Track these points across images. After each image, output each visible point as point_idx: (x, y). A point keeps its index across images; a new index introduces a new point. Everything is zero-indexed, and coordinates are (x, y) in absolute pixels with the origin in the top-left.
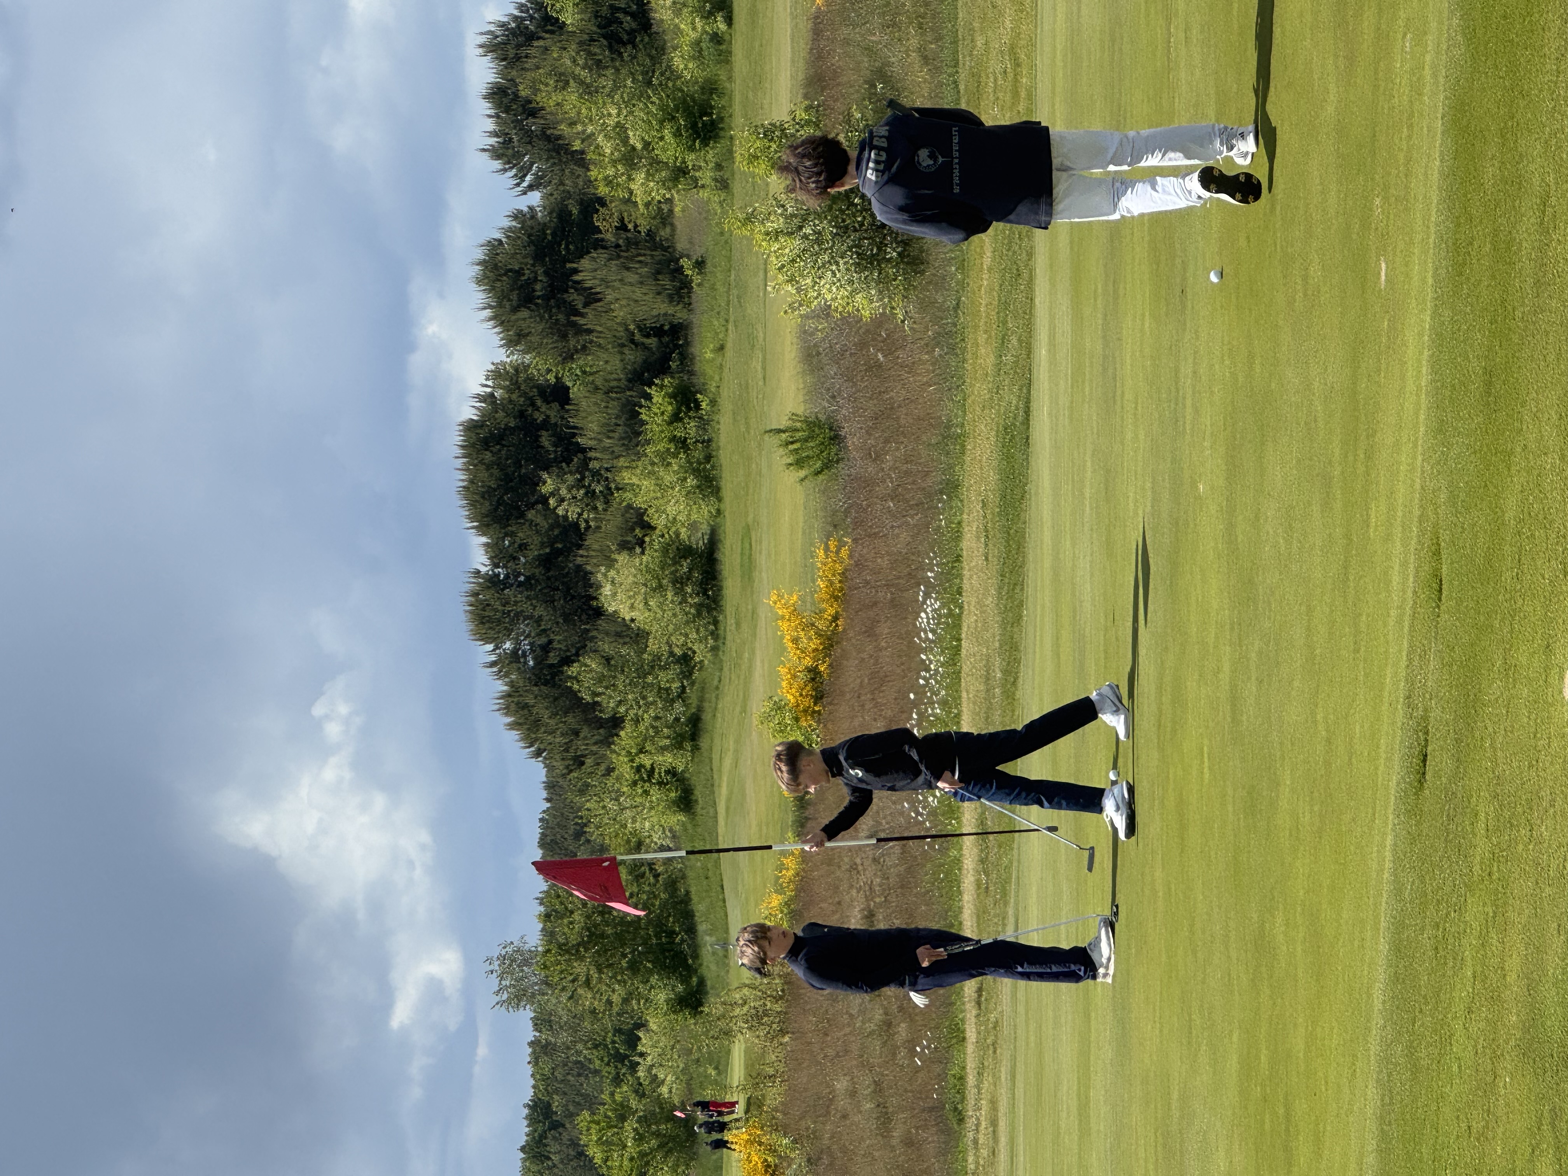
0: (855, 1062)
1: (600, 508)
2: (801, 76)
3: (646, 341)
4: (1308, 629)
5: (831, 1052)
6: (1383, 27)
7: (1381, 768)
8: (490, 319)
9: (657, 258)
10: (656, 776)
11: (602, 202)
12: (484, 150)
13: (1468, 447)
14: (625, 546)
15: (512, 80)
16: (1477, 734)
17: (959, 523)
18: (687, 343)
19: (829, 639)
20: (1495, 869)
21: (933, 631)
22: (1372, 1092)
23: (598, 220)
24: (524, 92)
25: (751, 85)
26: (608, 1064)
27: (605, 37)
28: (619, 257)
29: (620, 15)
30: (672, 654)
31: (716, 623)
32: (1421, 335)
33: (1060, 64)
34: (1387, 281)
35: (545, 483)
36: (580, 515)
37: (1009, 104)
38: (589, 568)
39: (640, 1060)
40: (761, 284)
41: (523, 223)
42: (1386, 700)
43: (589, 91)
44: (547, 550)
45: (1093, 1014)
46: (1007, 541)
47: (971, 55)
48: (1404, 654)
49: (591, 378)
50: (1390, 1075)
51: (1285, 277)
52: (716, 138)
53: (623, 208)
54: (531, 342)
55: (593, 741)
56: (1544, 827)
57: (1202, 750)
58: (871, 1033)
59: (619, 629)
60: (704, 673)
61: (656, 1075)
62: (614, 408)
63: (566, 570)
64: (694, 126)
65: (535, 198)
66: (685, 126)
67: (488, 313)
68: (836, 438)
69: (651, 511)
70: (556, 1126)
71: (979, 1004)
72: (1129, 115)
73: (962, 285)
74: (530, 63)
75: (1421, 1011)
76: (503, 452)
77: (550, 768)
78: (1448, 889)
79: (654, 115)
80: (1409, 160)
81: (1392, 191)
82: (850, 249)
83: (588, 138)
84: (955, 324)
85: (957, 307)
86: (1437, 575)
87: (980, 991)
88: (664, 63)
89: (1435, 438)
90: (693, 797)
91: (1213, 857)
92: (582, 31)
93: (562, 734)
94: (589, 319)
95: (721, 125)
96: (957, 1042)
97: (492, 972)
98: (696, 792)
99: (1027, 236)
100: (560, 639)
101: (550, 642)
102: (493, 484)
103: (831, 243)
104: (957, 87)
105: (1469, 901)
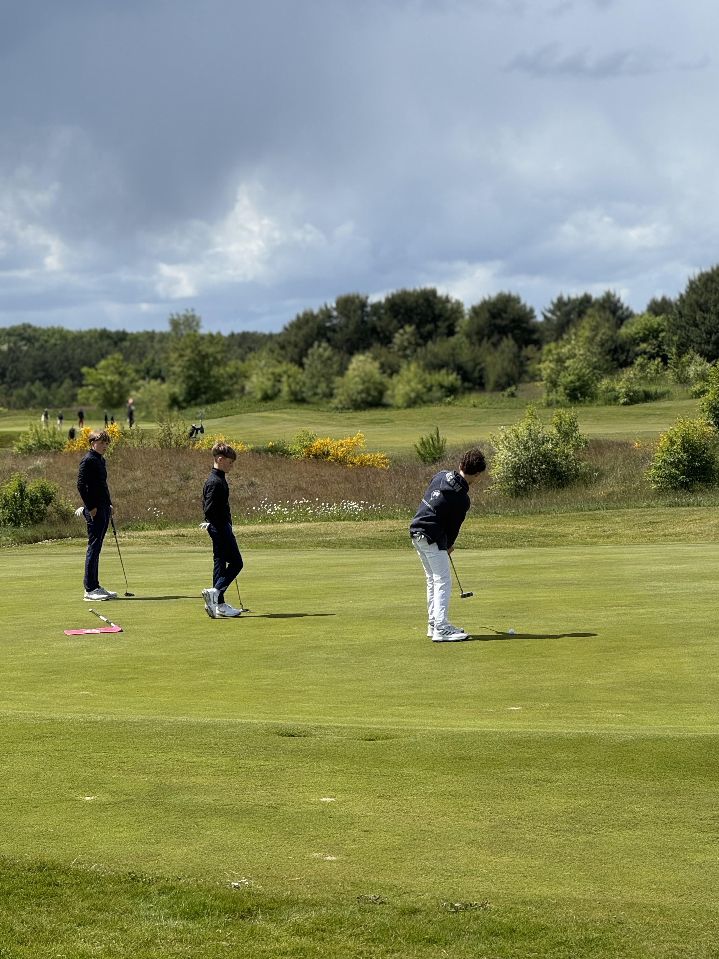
0: (149, 479)
1: (400, 353)
3: (477, 371)
4: (351, 680)
5: (153, 469)
6: (627, 704)
7: (288, 716)
9: (515, 375)
10: (277, 384)
11: (540, 349)
12: (562, 295)
13: (436, 750)
14: (382, 365)
15: (594, 305)
16: (305, 759)
17: (397, 518)
18: (476, 390)
19: (343, 460)
20: (243, 770)
21: (347, 508)
22: (140, 717)
23: (531, 347)
24: (589, 311)
25: (596, 415)
26: (145, 367)
27: (616, 347)
28: (515, 358)
29: (625, 354)
30: (334, 388)
31: (349, 409)
32: (487, 727)
33: (608, 556)
34: (511, 710)
35: (410, 327)
36: (396, 344)
37: (590, 534)
38: (372, 349)
39: (147, 381)
40: (505, 423)
41: (529, 313)
42: (320, 717)
43: (591, 340)
44: (379, 330)
45: (172, 588)
46: (389, 541)
47: (612, 515)
48: (340, 725)
49: (458, 347)
50: (147, 725)
51: (512, 664)
52: (570, 401)
53: (537, 359)
54: (475, 318)
55: (293, 354)
56: (262, 791)
58: (162, 486)
59: (344, 364)
60: (325, 403)
61: (140, 388)
62: (445, 358)
63: (370, 339)
64: (576, 389)
65: (540, 318)
66: (576, 385)
68: (435, 460)
69: (399, 377)
70: (116, 344)
71: (177, 536)
72: (585, 589)
73: (506, 515)
74: (602, 314)
75: (177, 738)
76: (423, 308)
77: (280, 335)
78: (233, 748)
79: (580, 371)
80: (567, 718)
81: (552, 711)
82: (522, 463)
83: (569, 342)
84: (488, 513)
85: (496, 513)
86: (377, 738)
87: (183, 536)
88: (604, 375)
89: (439, 735)
90: (268, 401)
91: (246, 640)
92: (617, 337)
93: (295, 340)
94: (486, 345)
95: (577, 402)
96: (159, 527)
97: (187, 311)
98: (271, 402)
99: (530, 545)
100: (339, 337)
101: (337, 332)
102: (409, 304)
103: (524, 454)
104: (597, 510)
105: (228, 759)
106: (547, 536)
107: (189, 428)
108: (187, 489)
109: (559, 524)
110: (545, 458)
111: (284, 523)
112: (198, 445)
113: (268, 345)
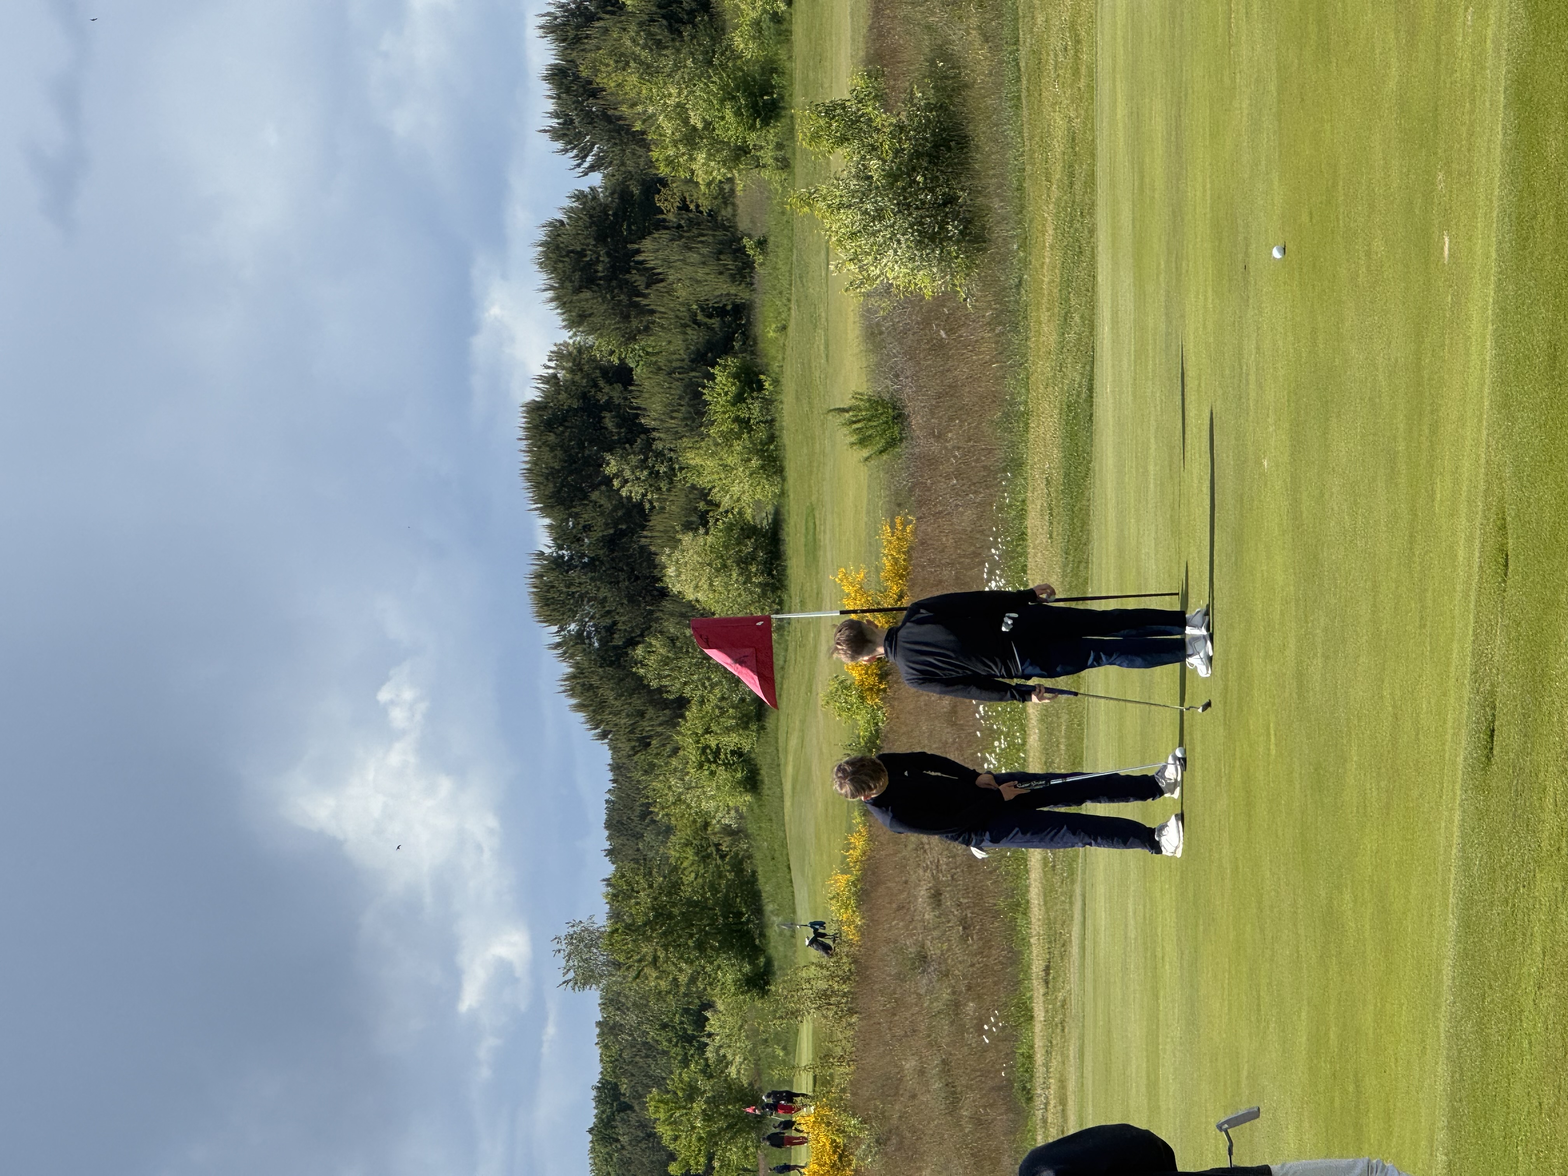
0: (923, 1042)
1: (664, 488)
2: (862, 53)
3: (708, 321)
4: (1374, 605)
5: (899, 1032)
7: (1449, 744)
8: (552, 300)
9: (718, 238)
10: (722, 757)
11: (663, 182)
12: (545, 131)
13: (1533, 421)
14: (689, 527)
15: (573, 61)
16: (1545, 709)
17: (1023, 501)
18: (749, 322)
22: (1442, 1069)
23: (660, 201)
24: (585, 73)
25: (811, 64)
26: (676, 1045)
27: (664, 17)
28: (681, 237)
31: (780, 602)
32: (1484, 309)
33: (1120, 40)
34: (1451, 255)
35: (608, 464)
36: (644, 496)
37: (1070, 81)
38: (653, 549)
39: (708, 1041)
40: (823, 262)
41: (584, 204)
42: (1453, 675)
43: (648, 71)
44: (612, 531)
46: (1071, 519)
47: (1032, 32)
48: (1471, 630)
49: (654, 359)
50: (1460, 1051)
51: (1348, 252)
52: (778, 117)
53: (684, 188)
54: (593, 322)
55: (659, 721)
57: (1268, 729)
58: (939, 1013)
59: (684, 610)
61: (724, 1056)
62: (678, 388)
63: (631, 551)
64: (754, 105)
65: (596, 179)
66: (746, 105)
67: (550, 294)
68: (900, 417)
69: (717, 489)
70: (626, 1108)
71: (1047, 982)
72: (1190, 91)
73: (1025, 263)
74: (590, 44)
75: (1491, 987)
76: (567, 434)
77: (614, 749)
78: (1515, 865)
79: (715, 95)
80: (1471, 133)
81: (1455, 166)
82: (911, 226)
83: (649, 119)
84: (1017, 302)
85: (1019, 285)
86: (1503, 550)
87: (1047, 969)
88: (724, 43)
89: (1499, 413)
90: (759, 778)
91: (1280, 833)
92: (641, 11)
93: (628, 715)
94: (652, 299)
95: (781, 105)
96: (1025, 1021)
97: (559, 951)
98: (762, 772)
99: (1089, 213)
100: (625, 620)
101: (615, 623)
102: (557, 466)
103: (892, 220)
104: (1018, 64)
105: (1538, 876)
106: (1072, 175)
107: (815, 954)
108: (946, 960)
109: (1046, 147)
110: (901, 176)
111: (1028, 747)
112: (851, 934)
113: (638, 775)
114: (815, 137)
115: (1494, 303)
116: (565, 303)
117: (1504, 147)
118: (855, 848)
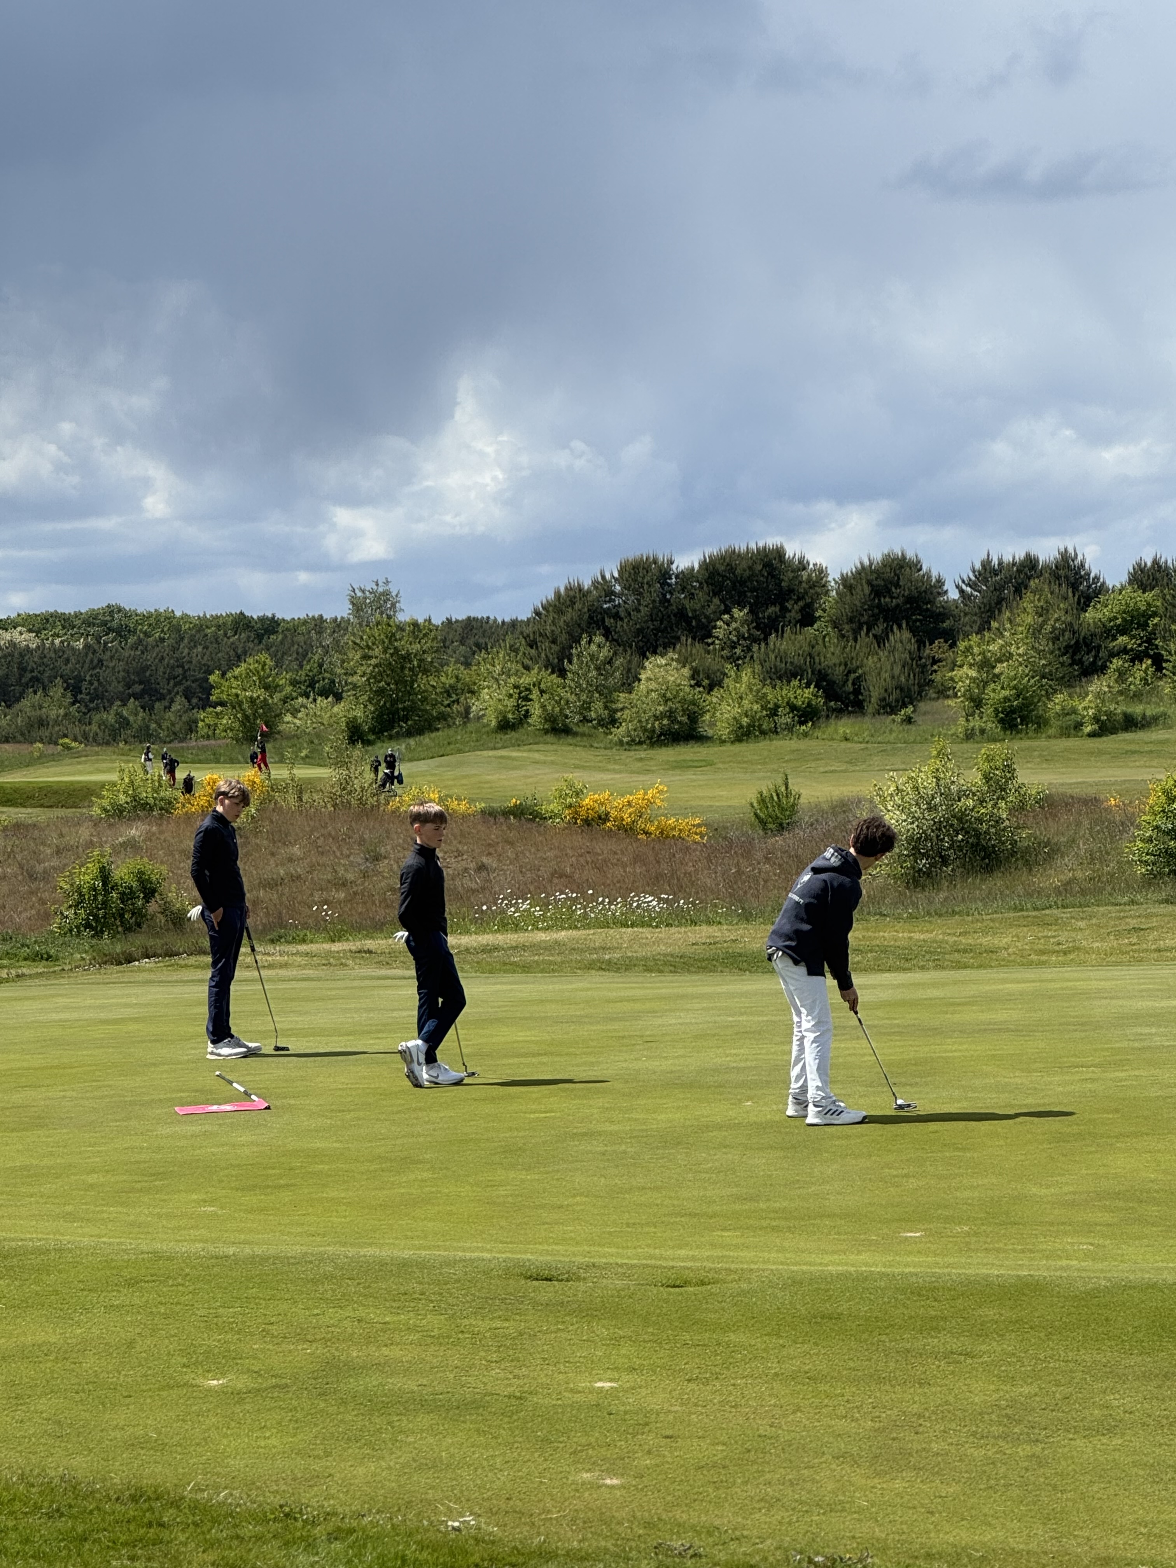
0: (314, 860)
1: (724, 653)
3: (850, 682)
4: (644, 1188)
5: (320, 842)
6: (1098, 1228)
7: (541, 1247)
8: (862, 564)
9: (912, 688)
10: (524, 703)
11: (953, 645)
12: (988, 556)
13: (783, 1304)
14: (695, 673)
15: (1041, 574)
16: (568, 1318)
17: (720, 923)
18: (850, 713)
19: (631, 828)
20: (467, 1336)
21: (638, 907)
22: (298, 1250)
23: (939, 643)
24: (1032, 583)
25: (1045, 753)
26: (307, 675)
27: (1077, 642)
28: (912, 659)
29: (1093, 653)
30: (616, 711)
31: (640, 743)
32: (866, 1264)
33: (1065, 984)
34: (906, 1238)
35: (740, 610)
36: (717, 638)
37: (1036, 947)
38: (678, 646)
39: (311, 699)
40: (896, 767)
41: (935, 586)
42: (592, 1249)
43: (1035, 632)
44: (690, 615)
46: (707, 959)
47: (1072, 918)
48: (626, 1261)
49: (820, 642)
50: (310, 1262)
51: (908, 1161)
52: (1004, 729)
53: (949, 661)
54: (846, 596)
55: (549, 654)
56: (498, 1371)
58: (335, 871)
59: (633, 671)
60: (602, 735)
61: (300, 711)
62: (799, 661)
63: (676, 629)
64: (1013, 711)
65: (953, 595)
66: (1012, 706)
67: (866, 562)
68: (781, 828)
69: (722, 692)
70: (260, 638)
71: (359, 952)
72: (1027, 1038)
73: (898, 918)
74: (1055, 587)
75: (359, 1284)
76: (762, 579)
77: (527, 623)
78: (450, 1300)
79: (1020, 682)
80: (998, 1250)
81: (974, 1239)
82: (924, 832)
83: (1000, 633)
84: (869, 913)
85: (882, 914)
86: (686, 1283)
87: (370, 952)
88: (1059, 688)
89: (788, 1278)
90: (509, 732)
91: (472, 1123)
92: (1081, 625)
93: (553, 631)
94: (864, 639)
95: (1014, 732)
96: (331, 937)
97: (377, 585)
98: (513, 733)
99: (937, 966)
100: (624, 627)
101: (621, 619)
102: (738, 572)
103: (928, 818)
104: (1047, 908)
105: (442, 1317)
106: (965, 951)
108: (376, 875)
109: (985, 932)
110: (961, 822)
111: (536, 932)
112: (394, 803)
113: (509, 640)
114: (989, 759)
115: (871, 1271)
116: (860, 574)
117: (988, 1276)
118: (459, 805)
